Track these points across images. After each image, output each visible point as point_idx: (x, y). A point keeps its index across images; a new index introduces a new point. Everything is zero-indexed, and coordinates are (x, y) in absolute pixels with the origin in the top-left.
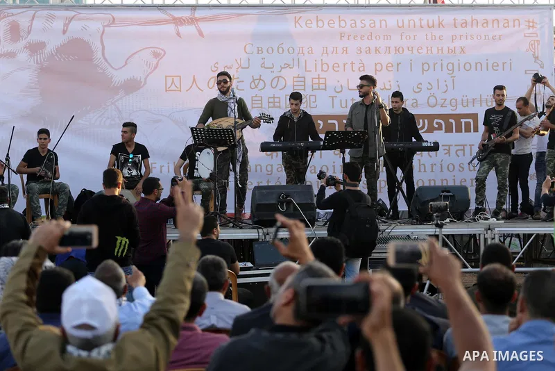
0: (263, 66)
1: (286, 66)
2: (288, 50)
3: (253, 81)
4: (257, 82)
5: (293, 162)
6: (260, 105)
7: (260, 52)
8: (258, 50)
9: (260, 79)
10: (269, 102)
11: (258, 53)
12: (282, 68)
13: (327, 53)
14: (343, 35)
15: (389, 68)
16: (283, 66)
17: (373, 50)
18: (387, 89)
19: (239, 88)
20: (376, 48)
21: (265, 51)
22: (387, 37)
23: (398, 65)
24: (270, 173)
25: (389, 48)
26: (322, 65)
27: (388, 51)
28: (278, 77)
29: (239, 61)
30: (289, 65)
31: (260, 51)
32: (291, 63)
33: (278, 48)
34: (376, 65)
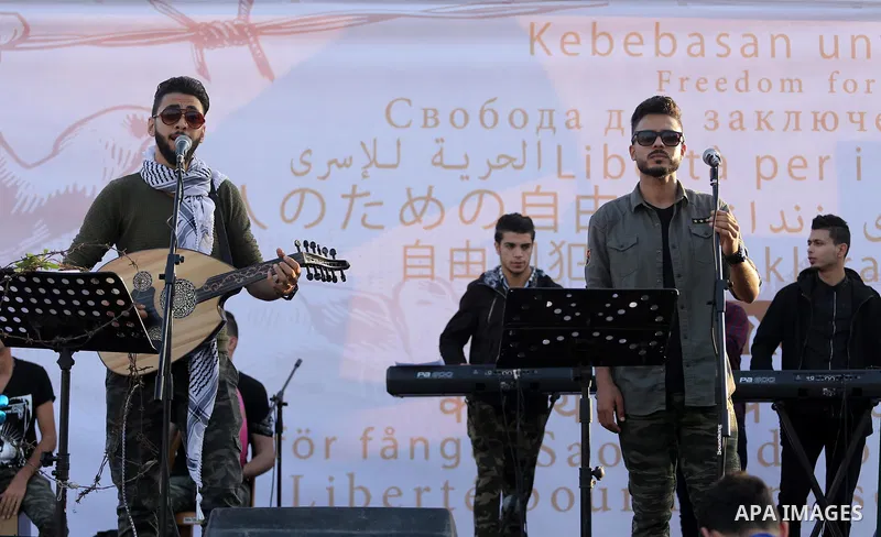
0: (438, 162)
1: (503, 161)
2: (511, 118)
3: (411, 202)
4: (419, 206)
5: (500, 428)
6: (427, 272)
7: (431, 122)
8: (426, 117)
9: (428, 198)
10: (452, 263)
11: (425, 125)
12: (491, 167)
13: (619, 126)
14: (665, 76)
15: (795, 171)
16: (493, 162)
17: (750, 118)
18: (790, 230)
19: (367, 221)
20: (759, 113)
21: (444, 118)
22: (792, 84)
23: (822, 161)
24: (449, 463)
25: (797, 114)
26: (606, 160)
27: (793, 124)
28: (481, 193)
29: (370, 147)
30: (512, 160)
31: (430, 117)
32: (516, 153)
33: (482, 112)
34: (759, 160)
